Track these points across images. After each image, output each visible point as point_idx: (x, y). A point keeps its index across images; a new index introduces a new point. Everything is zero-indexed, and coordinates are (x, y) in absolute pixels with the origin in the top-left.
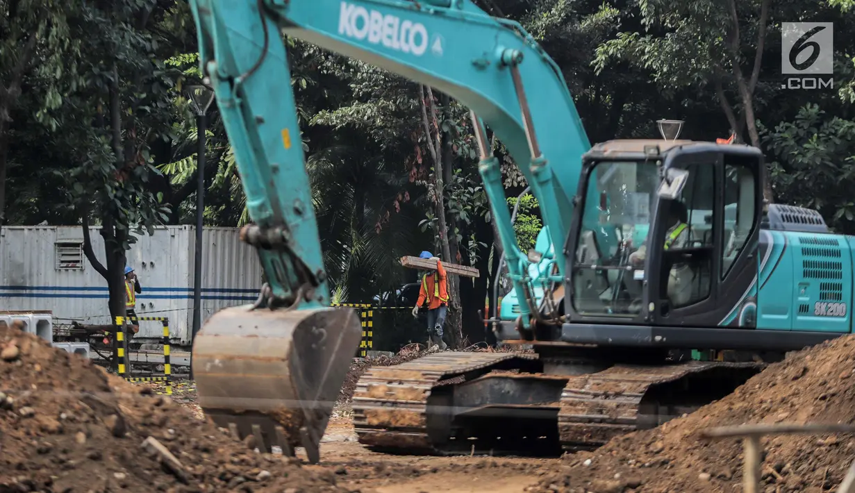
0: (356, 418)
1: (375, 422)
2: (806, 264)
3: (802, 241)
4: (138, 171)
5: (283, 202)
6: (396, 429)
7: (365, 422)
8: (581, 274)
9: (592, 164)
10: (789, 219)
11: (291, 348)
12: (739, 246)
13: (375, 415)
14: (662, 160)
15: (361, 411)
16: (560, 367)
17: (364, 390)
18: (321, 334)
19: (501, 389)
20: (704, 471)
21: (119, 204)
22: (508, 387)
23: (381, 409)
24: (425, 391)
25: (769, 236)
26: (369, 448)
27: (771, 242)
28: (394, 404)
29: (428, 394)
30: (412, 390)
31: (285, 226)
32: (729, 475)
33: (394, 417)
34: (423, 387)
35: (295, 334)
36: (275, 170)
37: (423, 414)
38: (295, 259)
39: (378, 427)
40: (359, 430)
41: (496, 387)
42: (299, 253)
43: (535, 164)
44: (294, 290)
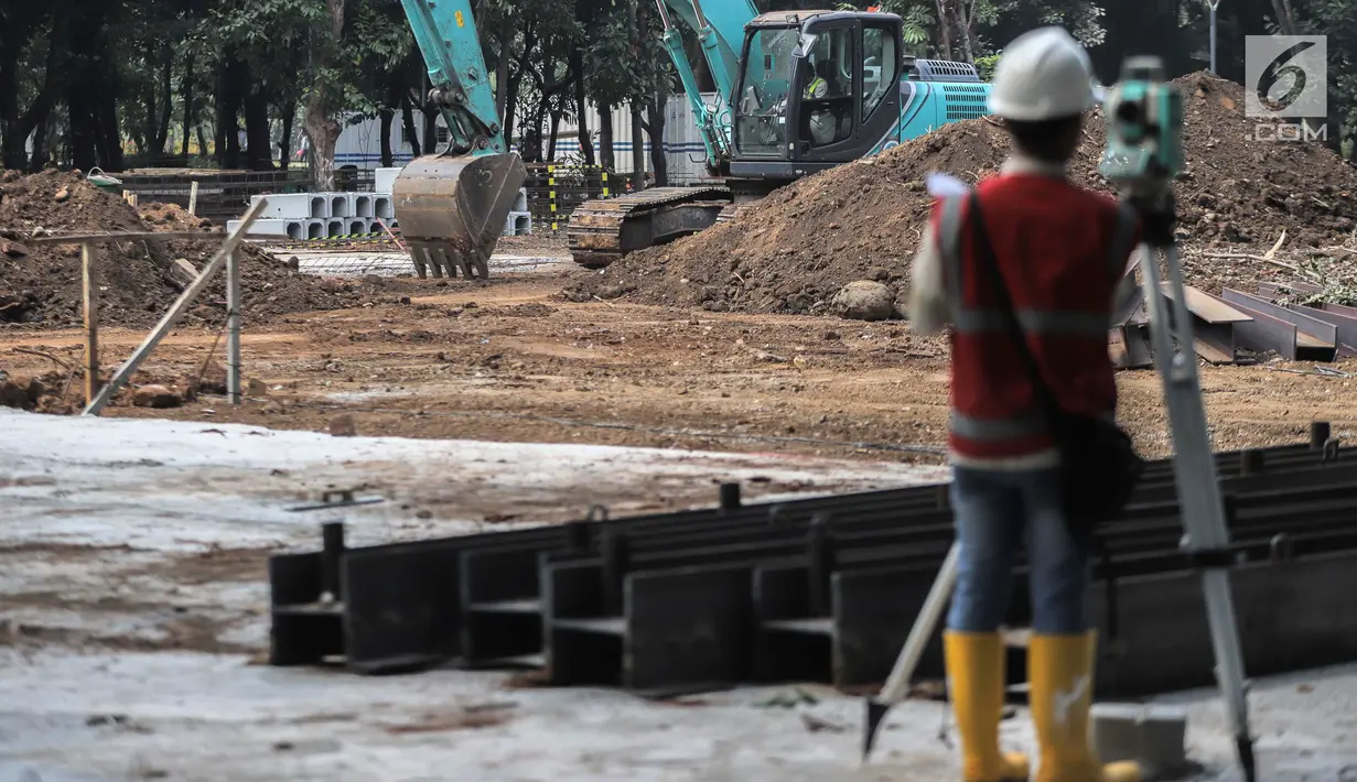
0: (571, 242)
1: (583, 245)
2: (949, 108)
3: (946, 89)
4: (648, 45)
5: (457, 70)
6: (598, 250)
7: (575, 246)
8: (744, 121)
9: (751, 30)
10: (939, 71)
11: (458, 186)
12: (881, 95)
13: (583, 239)
14: (800, 27)
15: (573, 236)
16: (742, 197)
17: (576, 220)
18: (488, 175)
19: (692, 217)
20: (685, 277)
21: (631, 72)
22: (698, 214)
23: (587, 234)
24: (619, 219)
25: (913, 87)
26: (585, 267)
27: (914, 91)
28: (597, 230)
29: (622, 221)
30: (611, 218)
31: (460, 89)
32: (706, 280)
33: (597, 241)
34: (618, 216)
35: (462, 176)
36: (448, 44)
37: (616, 238)
38: (471, 117)
39: (586, 248)
40: (574, 252)
41: (689, 215)
42: (473, 110)
43: (702, 33)
44: (471, 141)
